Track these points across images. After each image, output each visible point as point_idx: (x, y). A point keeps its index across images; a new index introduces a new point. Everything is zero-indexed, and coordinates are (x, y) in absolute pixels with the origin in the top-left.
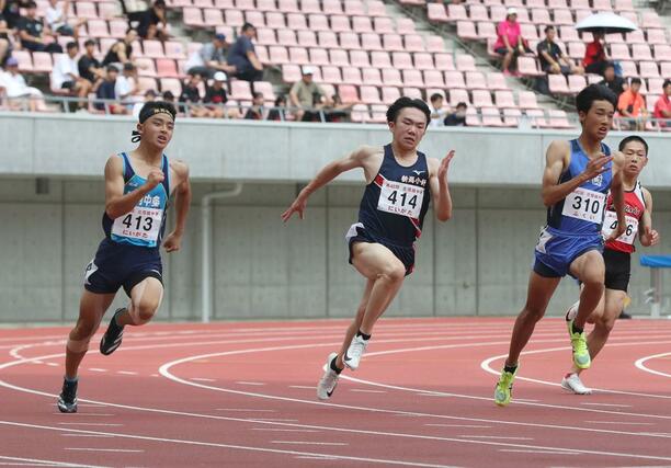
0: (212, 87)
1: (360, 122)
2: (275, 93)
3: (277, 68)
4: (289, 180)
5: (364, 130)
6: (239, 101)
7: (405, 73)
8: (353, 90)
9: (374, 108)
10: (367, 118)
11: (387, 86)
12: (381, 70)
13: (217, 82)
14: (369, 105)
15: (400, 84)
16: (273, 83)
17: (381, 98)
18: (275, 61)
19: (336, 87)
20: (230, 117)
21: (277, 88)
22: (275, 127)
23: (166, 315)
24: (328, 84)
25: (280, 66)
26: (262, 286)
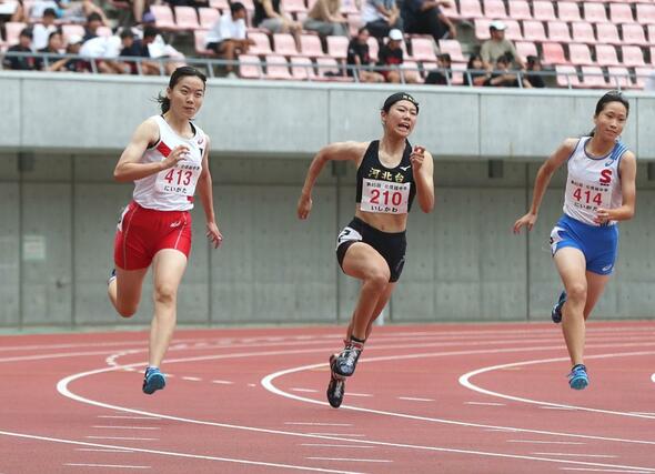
0: (387, 46)
1: (566, 87)
2: (464, 53)
3: (468, 23)
4: (479, 157)
5: (570, 96)
6: (421, 63)
7: (624, 28)
8: (560, 48)
9: (584, 70)
10: (575, 81)
11: (602, 44)
12: (594, 25)
13: (391, 41)
14: (579, 67)
15: (617, 41)
16: (461, 42)
17: (594, 58)
18: (465, 14)
19: (539, 45)
20: (408, 82)
21: (466, 47)
22: (461, 93)
23: (334, 316)
24: (529, 42)
25: (472, 20)
26: (449, 282)
